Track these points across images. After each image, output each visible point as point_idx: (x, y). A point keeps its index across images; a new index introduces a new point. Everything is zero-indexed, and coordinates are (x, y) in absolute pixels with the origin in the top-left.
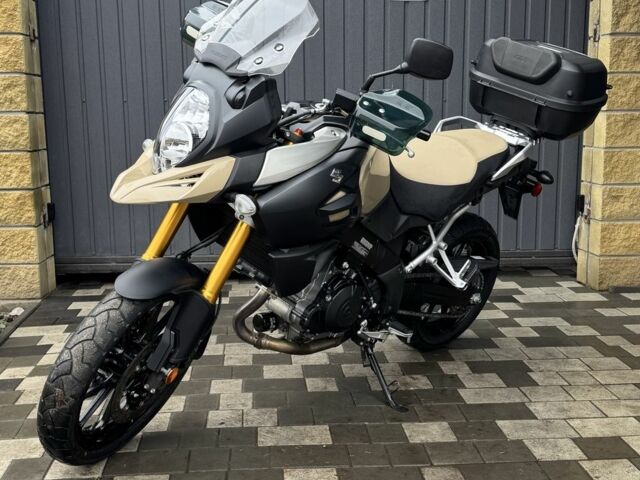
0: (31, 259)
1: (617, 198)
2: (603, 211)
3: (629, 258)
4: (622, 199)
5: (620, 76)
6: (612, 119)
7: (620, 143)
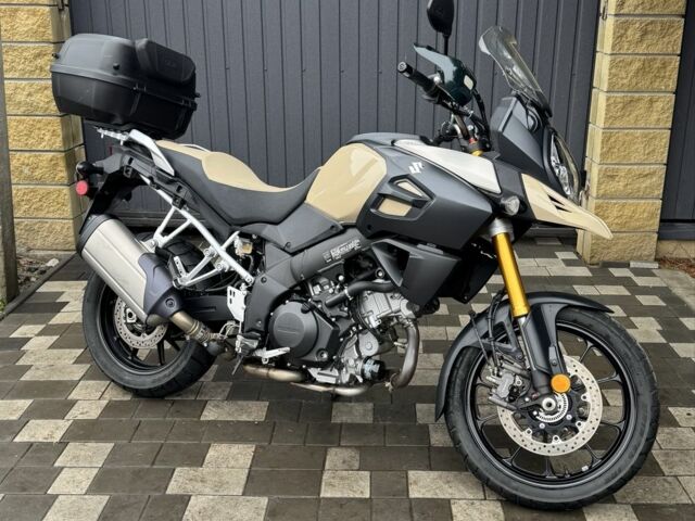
0: (66, 215)
1: (612, 177)
2: (598, 189)
3: (621, 235)
4: (617, 179)
5: (622, 57)
6: (612, 101)
7: (618, 124)
